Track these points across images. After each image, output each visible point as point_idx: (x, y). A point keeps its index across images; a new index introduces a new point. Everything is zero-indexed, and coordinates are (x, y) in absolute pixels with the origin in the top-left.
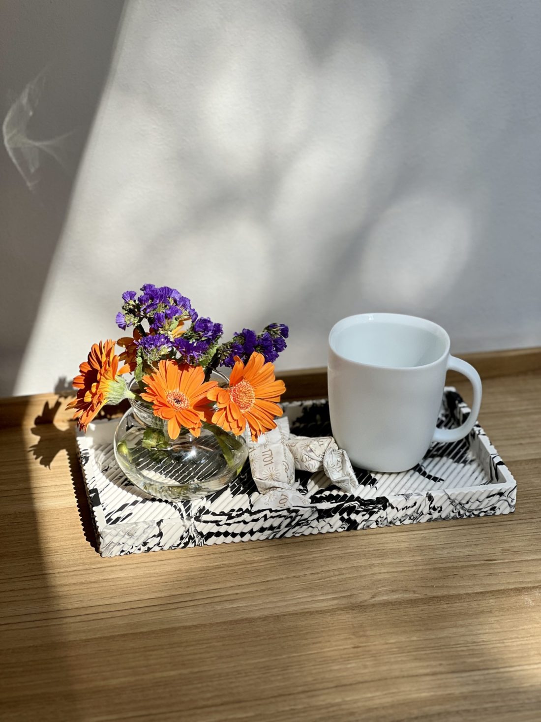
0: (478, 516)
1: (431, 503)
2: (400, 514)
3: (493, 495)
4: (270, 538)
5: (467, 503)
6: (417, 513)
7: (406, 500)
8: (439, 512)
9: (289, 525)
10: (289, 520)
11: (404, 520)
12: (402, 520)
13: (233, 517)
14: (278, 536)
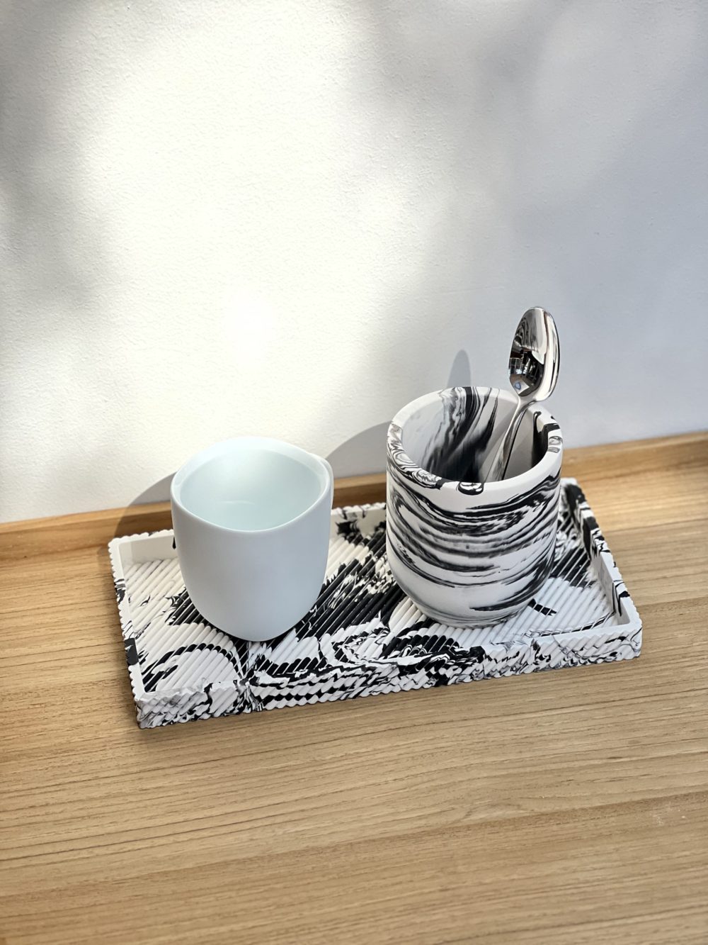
0: (595, 662)
1: (537, 653)
2: (500, 666)
3: (613, 640)
4: (342, 698)
5: (582, 649)
6: (520, 664)
7: (507, 650)
8: (547, 661)
9: (364, 684)
10: (364, 679)
11: (504, 672)
12: (502, 672)
13: (297, 679)
14: (352, 696)
